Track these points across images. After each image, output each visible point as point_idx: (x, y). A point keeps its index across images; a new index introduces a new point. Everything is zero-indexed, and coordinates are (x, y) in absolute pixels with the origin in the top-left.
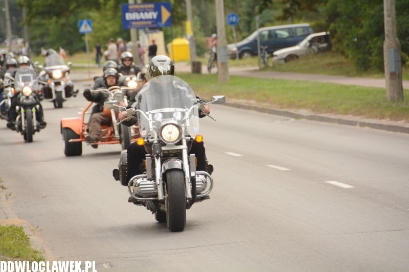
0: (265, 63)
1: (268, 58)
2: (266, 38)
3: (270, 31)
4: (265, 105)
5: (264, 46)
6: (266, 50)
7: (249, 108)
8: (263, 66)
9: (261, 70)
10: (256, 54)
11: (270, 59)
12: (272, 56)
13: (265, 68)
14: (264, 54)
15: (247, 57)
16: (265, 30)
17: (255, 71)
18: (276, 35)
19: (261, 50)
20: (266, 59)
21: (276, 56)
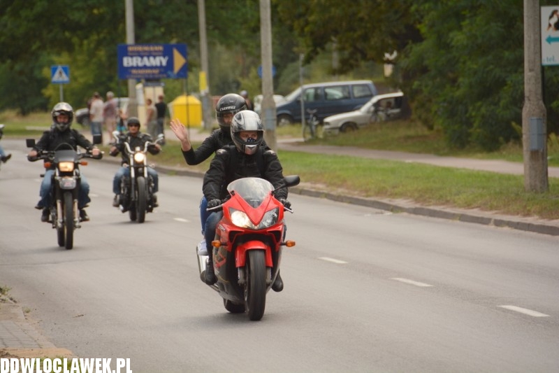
0: (312, 133)
1: (316, 126)
2: (311, 99)
3: (316, 89)
4: (340, 191)
5: (312, 109)
6: (315, 115)
7: (317, 194)
8: (309, 137)
9: (307, 143)
10: (299, 121)
11: (319, 128)
12: (322, 123)
13: (314, 140)
14: (312, 120)
15: (284, 124)
16: (309, 87)
17: (299, 144)
18: (326, 94)
19: (307, 114)
20: (313, 128)
21: (328, 123)
